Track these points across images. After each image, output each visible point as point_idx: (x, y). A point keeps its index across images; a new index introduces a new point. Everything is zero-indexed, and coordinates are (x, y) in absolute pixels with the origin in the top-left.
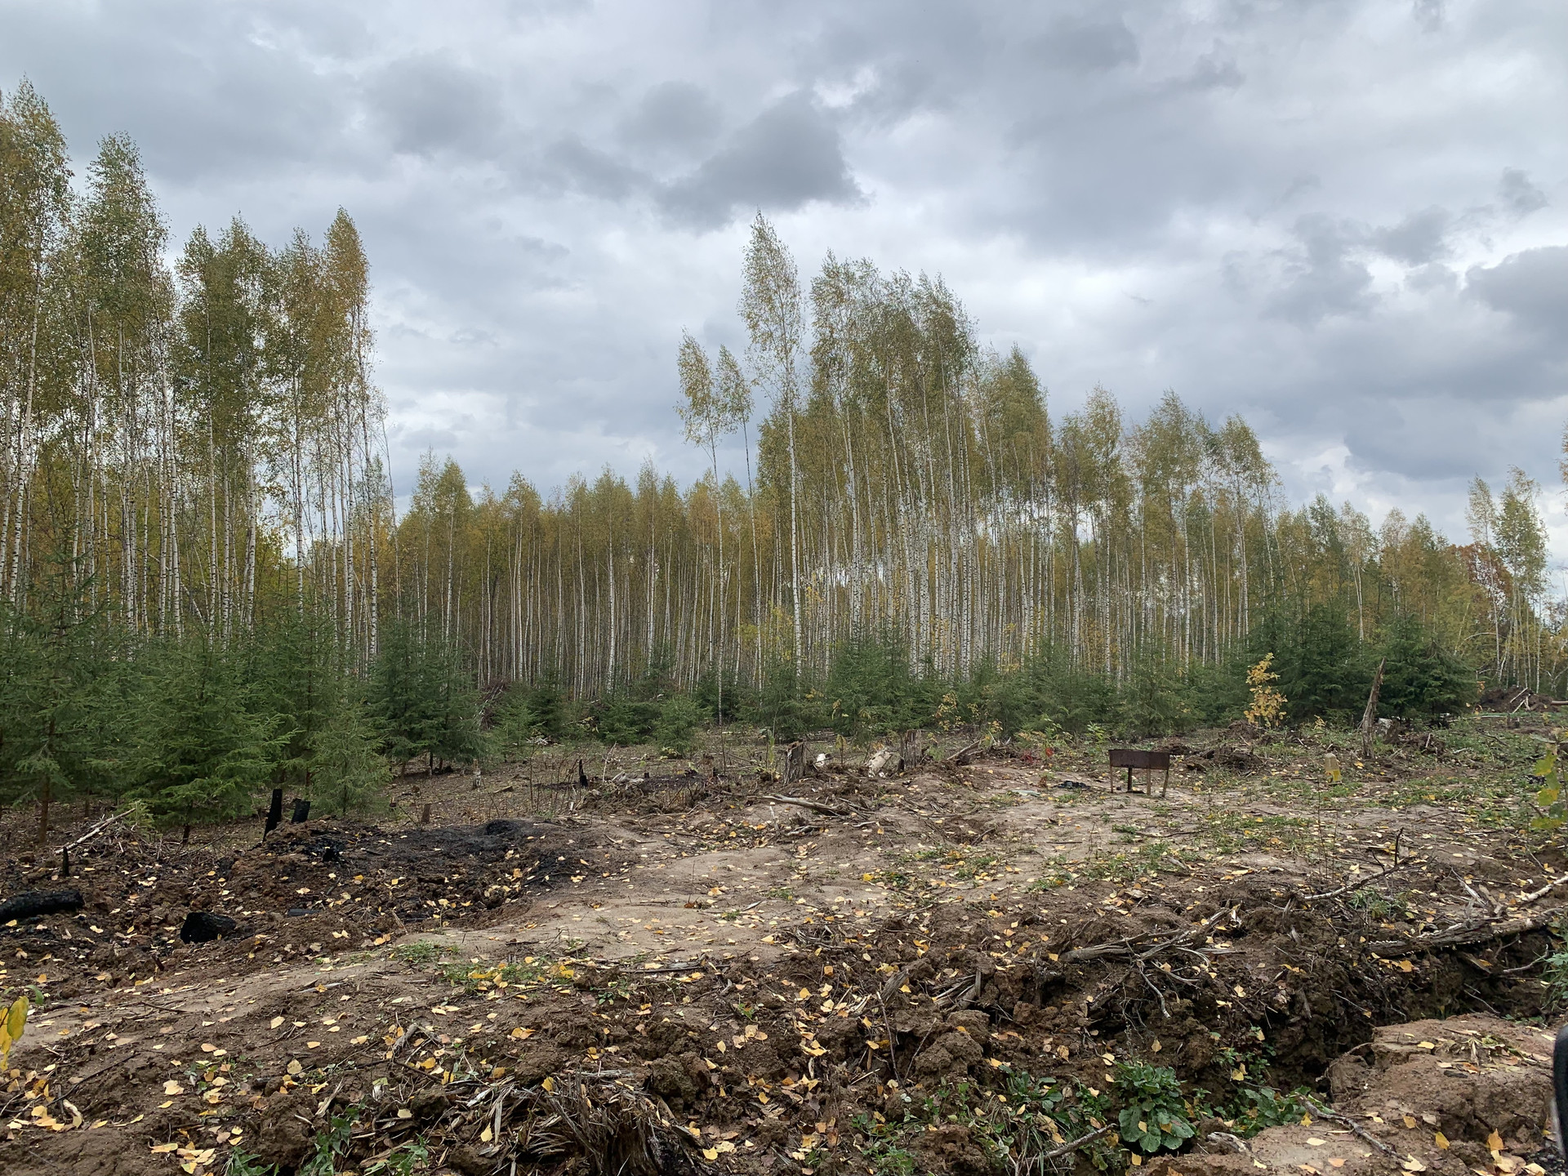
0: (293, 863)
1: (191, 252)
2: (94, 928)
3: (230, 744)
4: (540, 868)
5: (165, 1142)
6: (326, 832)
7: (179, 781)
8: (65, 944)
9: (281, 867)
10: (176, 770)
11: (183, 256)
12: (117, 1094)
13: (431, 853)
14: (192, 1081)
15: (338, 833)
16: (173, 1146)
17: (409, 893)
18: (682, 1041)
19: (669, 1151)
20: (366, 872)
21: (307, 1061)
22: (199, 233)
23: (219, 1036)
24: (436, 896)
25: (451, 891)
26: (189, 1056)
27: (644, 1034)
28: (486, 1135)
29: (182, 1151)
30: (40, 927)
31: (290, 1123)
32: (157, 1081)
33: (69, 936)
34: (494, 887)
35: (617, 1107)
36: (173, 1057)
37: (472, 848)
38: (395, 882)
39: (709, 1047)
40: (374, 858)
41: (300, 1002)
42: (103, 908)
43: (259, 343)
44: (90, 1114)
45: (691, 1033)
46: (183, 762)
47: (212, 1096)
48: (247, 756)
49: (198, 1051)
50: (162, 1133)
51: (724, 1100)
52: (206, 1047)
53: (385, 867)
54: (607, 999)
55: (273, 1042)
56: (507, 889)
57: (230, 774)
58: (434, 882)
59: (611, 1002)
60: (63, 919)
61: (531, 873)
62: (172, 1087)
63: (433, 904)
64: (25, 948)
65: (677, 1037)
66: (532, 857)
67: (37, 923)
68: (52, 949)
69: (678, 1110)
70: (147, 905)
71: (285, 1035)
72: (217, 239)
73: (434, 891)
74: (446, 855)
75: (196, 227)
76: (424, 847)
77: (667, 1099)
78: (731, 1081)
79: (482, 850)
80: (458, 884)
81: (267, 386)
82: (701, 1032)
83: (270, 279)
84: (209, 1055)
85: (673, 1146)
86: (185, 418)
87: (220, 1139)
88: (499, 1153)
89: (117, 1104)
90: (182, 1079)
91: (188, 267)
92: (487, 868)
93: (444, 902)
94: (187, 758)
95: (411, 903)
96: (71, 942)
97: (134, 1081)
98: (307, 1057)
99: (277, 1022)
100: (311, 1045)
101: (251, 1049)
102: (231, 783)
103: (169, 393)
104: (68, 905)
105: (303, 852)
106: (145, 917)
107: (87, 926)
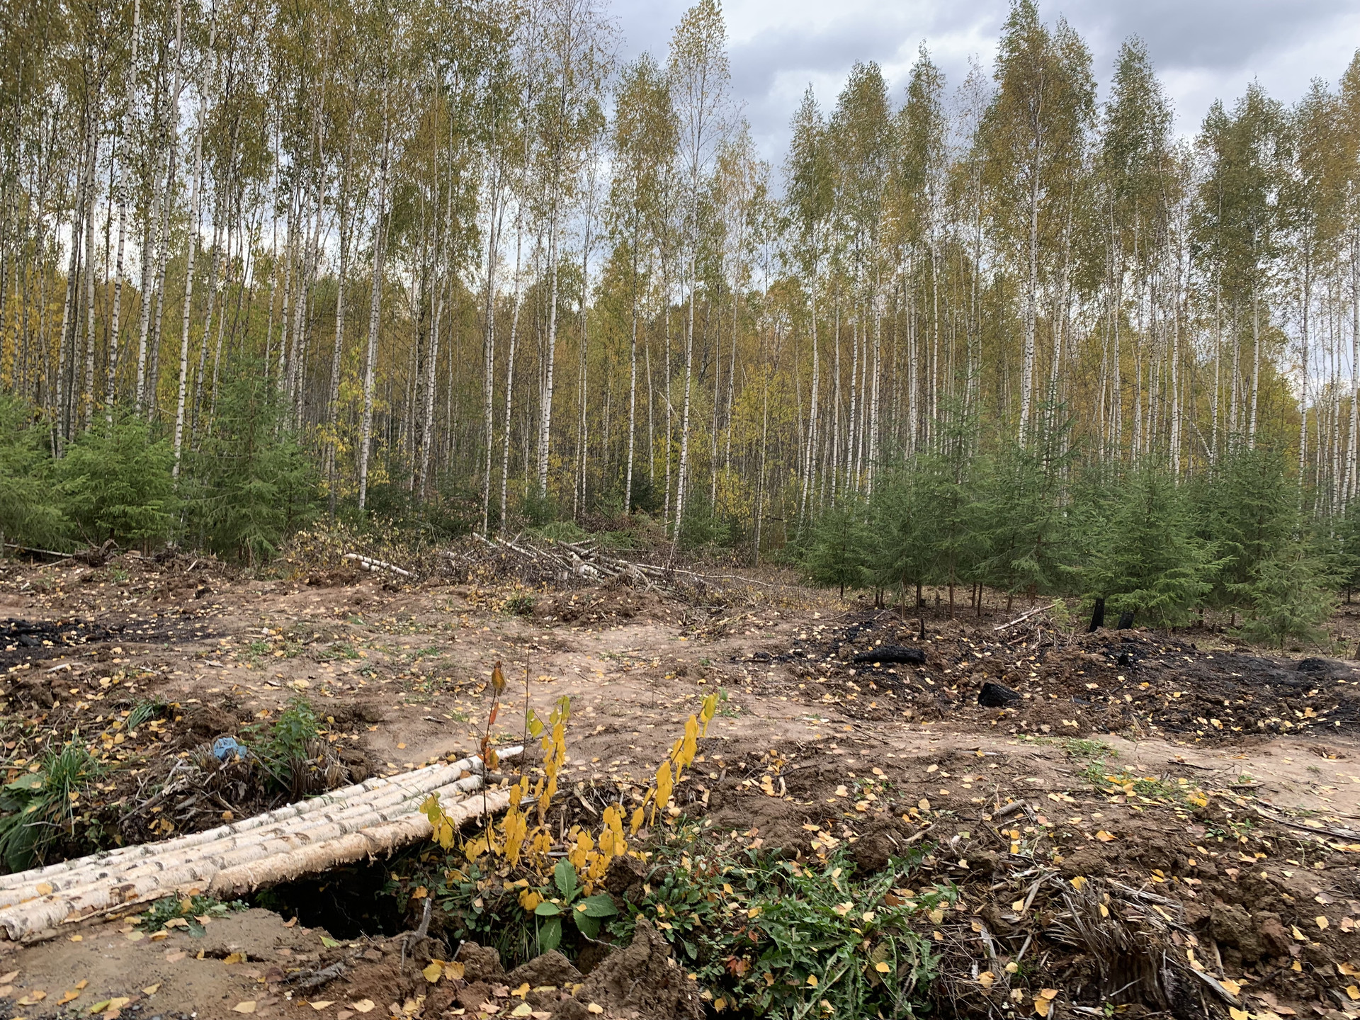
0: (1091, 661)
1: (1208, 126)
2: (928, 680)
3: (1170, 564)
4: (1336, 712)
5: (815, 823)
6: (1135, 641)
7: (1127, 590)
8: (902, 686)
9: (1081, 663)
10: (1122, 581)
11: (1200, 132)
12: (807, 783)
13: (1226, 676)
14: (855, 791)
15: (1145, 643)
16: (816, 828)
17: (1182, 707)
18: (1268, 899)
19: (1182, 991)
20: (1153, 680)
21: (935, 803)
22: (1217, 108)
23: (889, 766)
24: (1209, 715)
25: (1227, 714)
26: (862, 772)
27: (1234, 879)
28: (1017, 905)
29: (821, 834)
30: (891, 671)
31: (882, 839)
32: (835, 782)
33: (907, 681)
34: (1274, 719)
35: (1135, 927)
36: (851, 770)
37: (1270, 680)
38: (1177, 694)
39: (1306, 917)
40: (1166, 670)
41: (957, 759)
42: (939, 668)
43: (1272, 199)
44: (791, 790)
45: (1285, 896)
46: (1130, 574)
47: (862, 805)
48: (1185, 575)
49: (868, 771)
50: (815, 817)
51: (1295, 974)
52: (876, 771)
53: (1174, 680)
54: (1216, 835)
55: (922, 782)
56: (1289, 724)
57: (1167, 588)
58: (1210, 702)
59: (1220, 839)
60: (908, 668)
61: (1325, 716)
62: (841, 790)
63: (1205, 721)
64: (876, 682)
65: (1266, 894)
66: (1333, 700)
67: (890, 667)
68: (893, 688)
69: (1233, 963)
70: (970, 671)
71: (933, 780)
72: (1232, 110)
73: (1208, 710)
74: (1240, 680)
75: (1213, 102)
76: (1223, 670)
77: (1221, 946)
78: (1312, 960)
79: (1282, 683)
80: (1236, 709)
81: (1279, 238)
82: (1299, 899)
83: (1284, 137)
84: (875, 777)
85: (1191, 988)
86: (1201, 281)
87: (845, 835)
88: (1018, 923)
89: (806, 790)
90: (850, 785)
91: (1205, 142)
92: (1276, 701)
93: (1215, 722)
94: (1133, 571)
95: (1179, 716)
96: (908, 686)
97: (820, 778)
98: (936, 800)
99: (933, 768)
100: (943, 792)
101: (905, 782)
102: (1165, 597)
103: (1186, 258)
104: (915, 660)
105: (1103, 654)
106: (965, 680)
107: (923, 677)
